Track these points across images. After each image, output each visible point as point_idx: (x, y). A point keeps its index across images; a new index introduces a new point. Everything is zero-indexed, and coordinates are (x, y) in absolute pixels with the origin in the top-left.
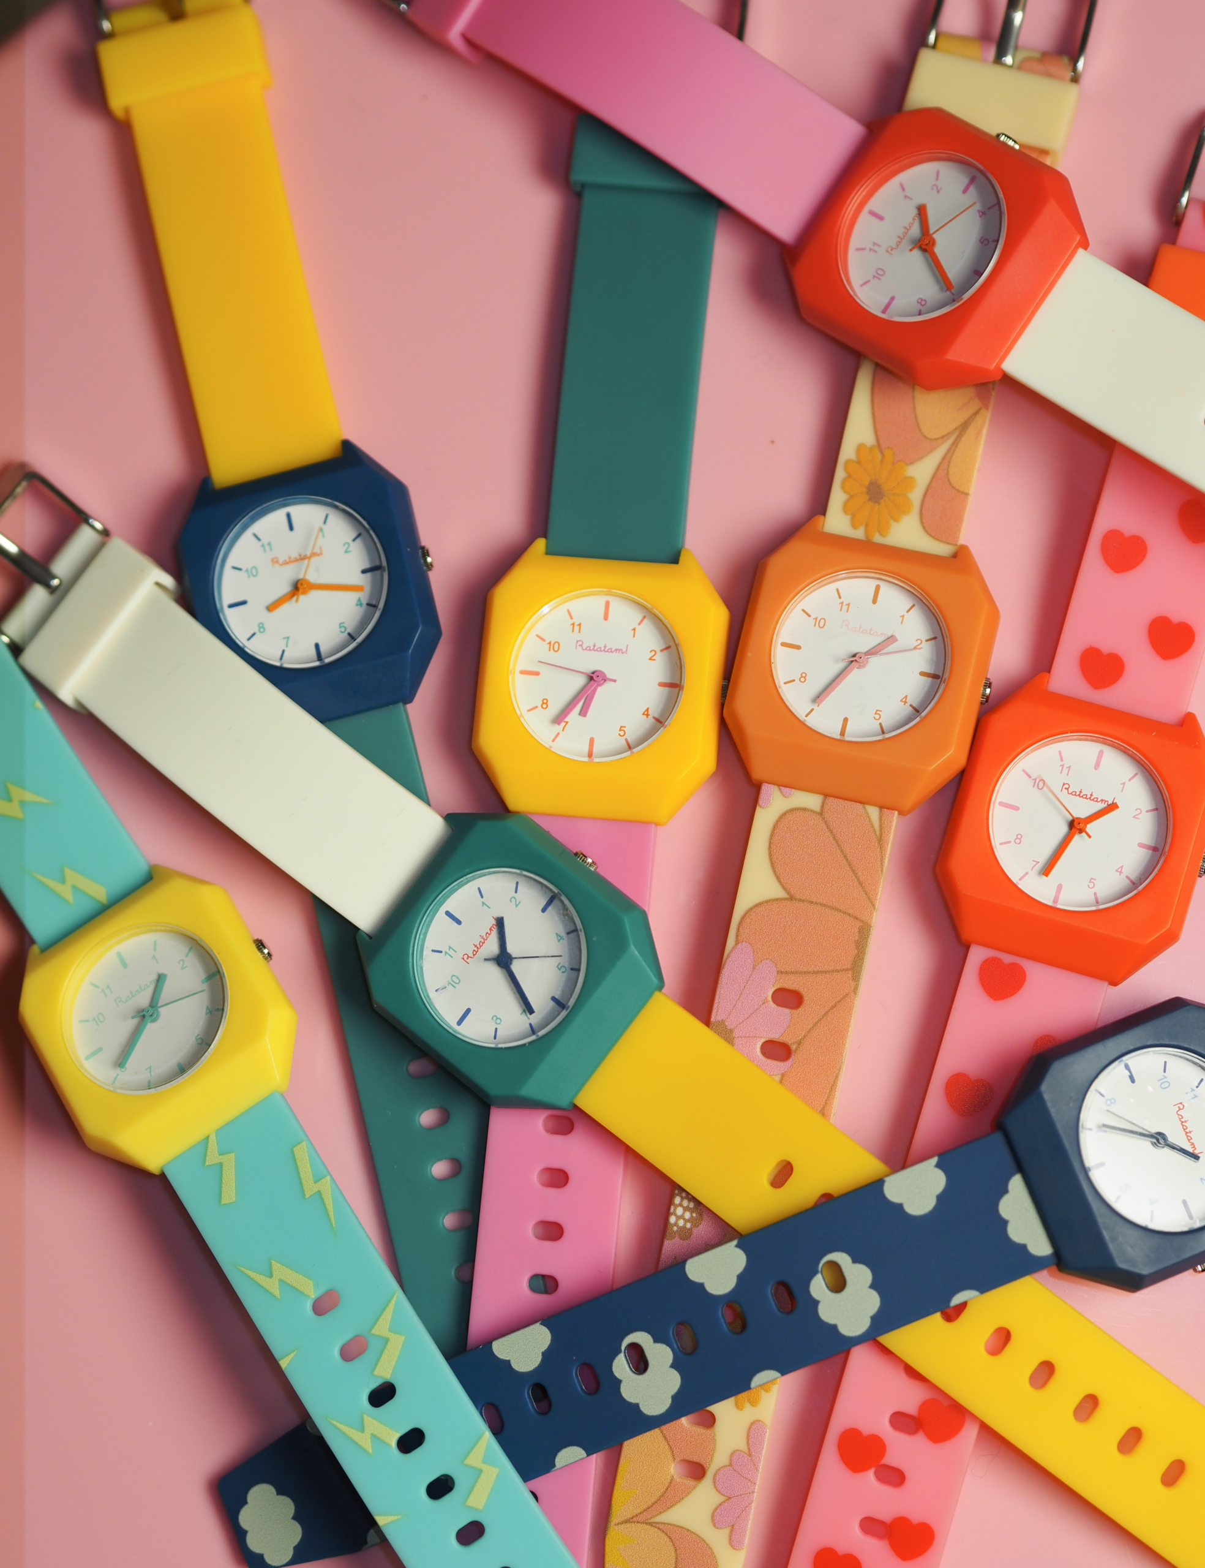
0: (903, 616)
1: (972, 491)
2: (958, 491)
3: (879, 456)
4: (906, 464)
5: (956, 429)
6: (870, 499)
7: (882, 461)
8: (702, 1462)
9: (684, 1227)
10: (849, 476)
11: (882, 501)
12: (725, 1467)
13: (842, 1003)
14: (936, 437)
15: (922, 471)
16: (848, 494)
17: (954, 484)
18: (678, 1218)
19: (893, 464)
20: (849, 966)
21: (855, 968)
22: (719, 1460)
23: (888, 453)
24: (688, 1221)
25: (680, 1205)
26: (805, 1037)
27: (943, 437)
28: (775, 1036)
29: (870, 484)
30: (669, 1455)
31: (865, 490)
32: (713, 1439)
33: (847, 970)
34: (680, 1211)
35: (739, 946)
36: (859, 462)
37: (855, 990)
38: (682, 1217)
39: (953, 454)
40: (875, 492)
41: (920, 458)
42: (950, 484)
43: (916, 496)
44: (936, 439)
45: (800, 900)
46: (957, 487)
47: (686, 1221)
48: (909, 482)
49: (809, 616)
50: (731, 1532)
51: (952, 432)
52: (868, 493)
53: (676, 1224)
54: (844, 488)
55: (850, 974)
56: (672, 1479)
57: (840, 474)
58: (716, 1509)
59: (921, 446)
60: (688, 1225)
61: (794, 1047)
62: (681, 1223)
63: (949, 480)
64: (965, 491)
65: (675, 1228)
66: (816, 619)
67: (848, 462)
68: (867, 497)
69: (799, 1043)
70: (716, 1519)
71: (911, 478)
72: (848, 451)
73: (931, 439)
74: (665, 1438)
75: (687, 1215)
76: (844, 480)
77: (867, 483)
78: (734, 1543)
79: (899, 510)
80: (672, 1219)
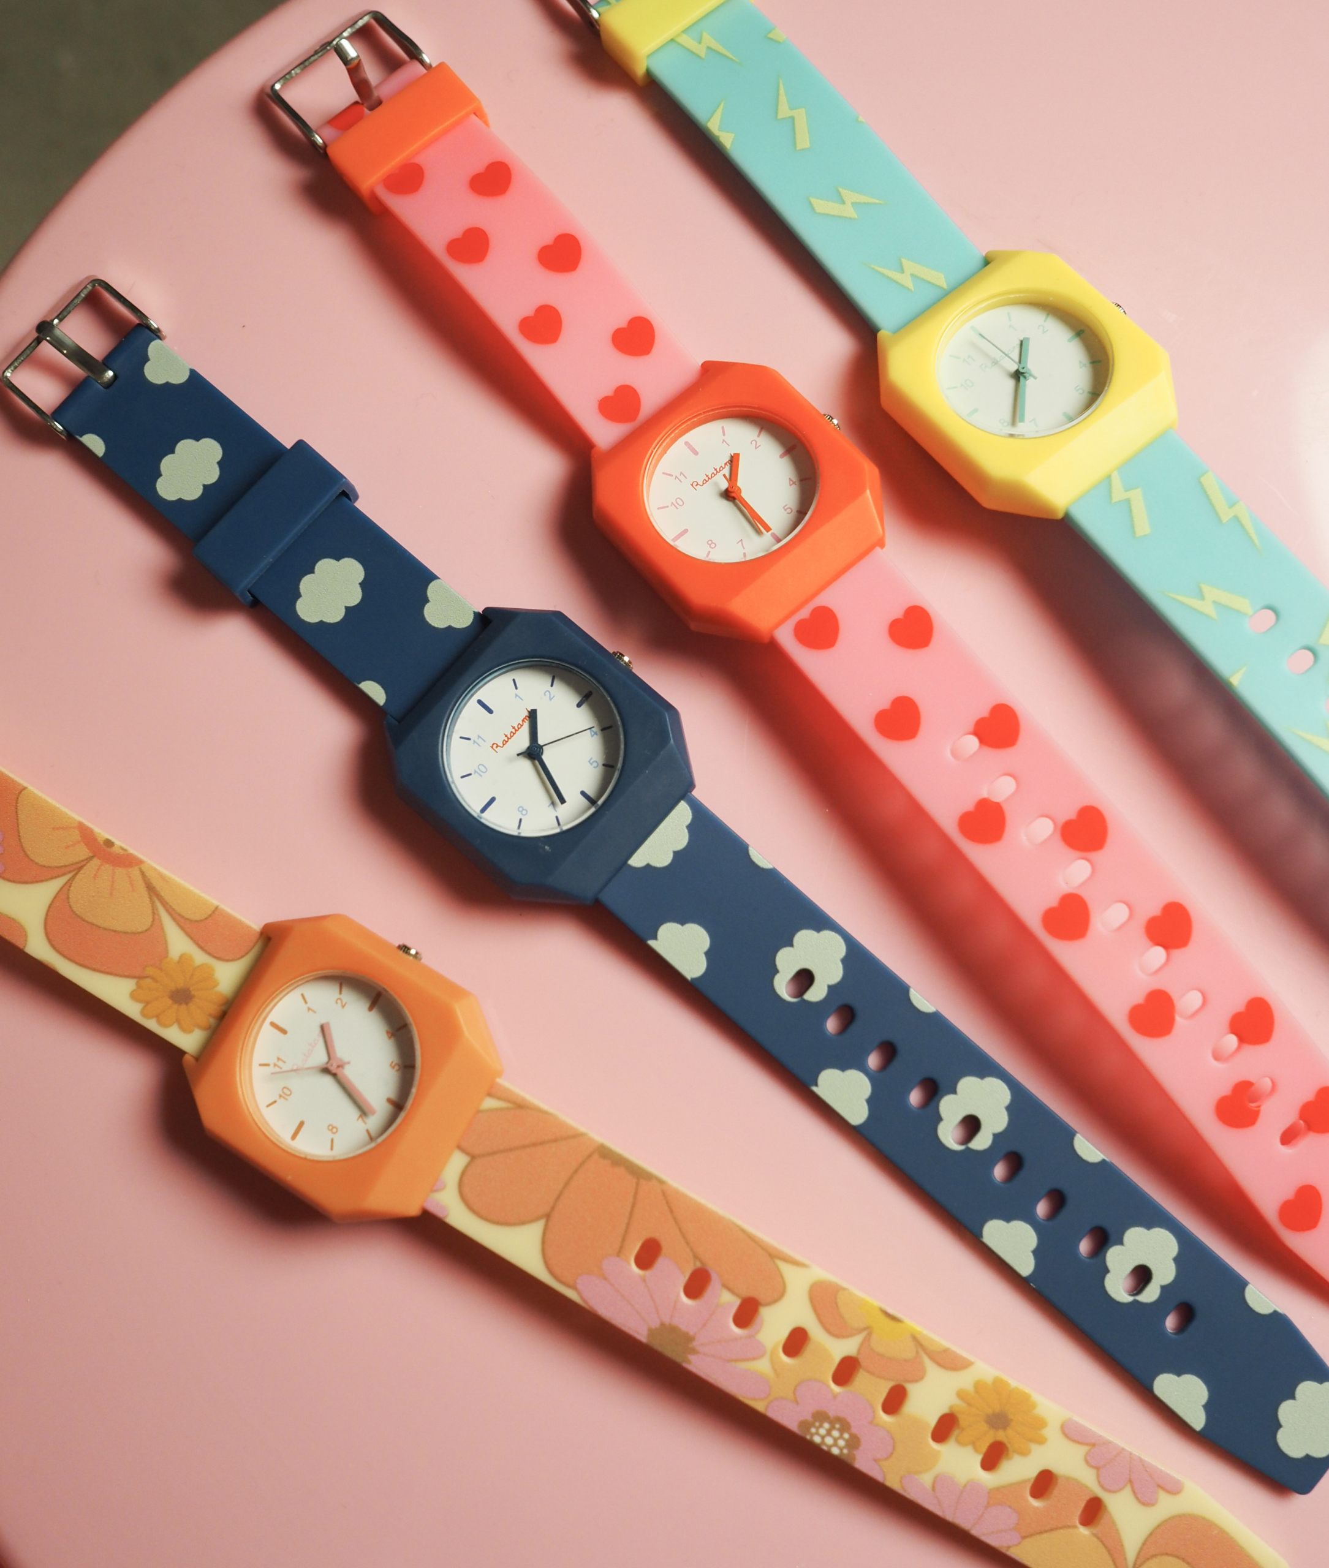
0: (309, 1009)
1: (216, 903)
2: (210, 916)
3: (148, 980)
4: (167, 957)
5: (151, 899)
6: (187, 1003)
7: (155, 980)
8: (1088, 1498)
9: (847, 1441)
10: (158, 1017)
11: (193, 993)
12: (1098, 1476)
13: (669, 1200)
14: (151, 920)
15: (178, 944)
16: (174, 1023)
17: (203, 917)
18: (835, 1444)
19: (161, 969)
20: (635, 1181)
21: (638, 1174)
22: (1088, 1478)
23: (150, 971)
24: (841, 1434)
25: (823, 1437)
26: (692, 1250)
27: (154, 913)
28: (682, 1280)
29: (172, 1000)
30: (1070, 1531)
31: (175, 1006)
32: (1068, 1479)
33: (637, 1184)
34: (829, 1441)
35: (579, 1287)
36: (147, 1003)
37: (661, 1182)
38: (836, 1440)
39: (173, 910)
40: (182, 996)
41: (166, 942)
42: (201, 921)
43: (200, 958)
44: (154, 920)
45: (553, 1208)
46: (206, 916)
47: (841, 1437)
48: (184, 959)
49: (275, 1102)
50: (1163, 1489)
51: (153, 903)
52: (181, 1004)
53: (841, 1449)
54: (166, 1026)
55: (643, 1182)
56: (1095, 1535)
57: (151, 1025)
58: (1137, 1498)
59: (154, 936)
60: (846, 1436)
61: (698, 1265)
62: (841, 1443)
63: (196, 921)
64: (213, 909)
65: (845, 1451)
66: (280, 1096)
67: (143, 1013)
68: (184, 1007)
69: (696, 1257)
70: (1146, 1502)
71: (182, 956)
72: (132, 1010)
73: (151, 926)
74: (1052, 1530)
75: (836, 1433)
76: (159, 1022)
77: (170, 1002)
78: (1174, 1489)
79: (208, 976)
80: (835, 1451)
